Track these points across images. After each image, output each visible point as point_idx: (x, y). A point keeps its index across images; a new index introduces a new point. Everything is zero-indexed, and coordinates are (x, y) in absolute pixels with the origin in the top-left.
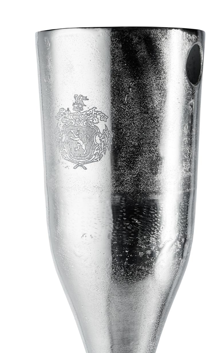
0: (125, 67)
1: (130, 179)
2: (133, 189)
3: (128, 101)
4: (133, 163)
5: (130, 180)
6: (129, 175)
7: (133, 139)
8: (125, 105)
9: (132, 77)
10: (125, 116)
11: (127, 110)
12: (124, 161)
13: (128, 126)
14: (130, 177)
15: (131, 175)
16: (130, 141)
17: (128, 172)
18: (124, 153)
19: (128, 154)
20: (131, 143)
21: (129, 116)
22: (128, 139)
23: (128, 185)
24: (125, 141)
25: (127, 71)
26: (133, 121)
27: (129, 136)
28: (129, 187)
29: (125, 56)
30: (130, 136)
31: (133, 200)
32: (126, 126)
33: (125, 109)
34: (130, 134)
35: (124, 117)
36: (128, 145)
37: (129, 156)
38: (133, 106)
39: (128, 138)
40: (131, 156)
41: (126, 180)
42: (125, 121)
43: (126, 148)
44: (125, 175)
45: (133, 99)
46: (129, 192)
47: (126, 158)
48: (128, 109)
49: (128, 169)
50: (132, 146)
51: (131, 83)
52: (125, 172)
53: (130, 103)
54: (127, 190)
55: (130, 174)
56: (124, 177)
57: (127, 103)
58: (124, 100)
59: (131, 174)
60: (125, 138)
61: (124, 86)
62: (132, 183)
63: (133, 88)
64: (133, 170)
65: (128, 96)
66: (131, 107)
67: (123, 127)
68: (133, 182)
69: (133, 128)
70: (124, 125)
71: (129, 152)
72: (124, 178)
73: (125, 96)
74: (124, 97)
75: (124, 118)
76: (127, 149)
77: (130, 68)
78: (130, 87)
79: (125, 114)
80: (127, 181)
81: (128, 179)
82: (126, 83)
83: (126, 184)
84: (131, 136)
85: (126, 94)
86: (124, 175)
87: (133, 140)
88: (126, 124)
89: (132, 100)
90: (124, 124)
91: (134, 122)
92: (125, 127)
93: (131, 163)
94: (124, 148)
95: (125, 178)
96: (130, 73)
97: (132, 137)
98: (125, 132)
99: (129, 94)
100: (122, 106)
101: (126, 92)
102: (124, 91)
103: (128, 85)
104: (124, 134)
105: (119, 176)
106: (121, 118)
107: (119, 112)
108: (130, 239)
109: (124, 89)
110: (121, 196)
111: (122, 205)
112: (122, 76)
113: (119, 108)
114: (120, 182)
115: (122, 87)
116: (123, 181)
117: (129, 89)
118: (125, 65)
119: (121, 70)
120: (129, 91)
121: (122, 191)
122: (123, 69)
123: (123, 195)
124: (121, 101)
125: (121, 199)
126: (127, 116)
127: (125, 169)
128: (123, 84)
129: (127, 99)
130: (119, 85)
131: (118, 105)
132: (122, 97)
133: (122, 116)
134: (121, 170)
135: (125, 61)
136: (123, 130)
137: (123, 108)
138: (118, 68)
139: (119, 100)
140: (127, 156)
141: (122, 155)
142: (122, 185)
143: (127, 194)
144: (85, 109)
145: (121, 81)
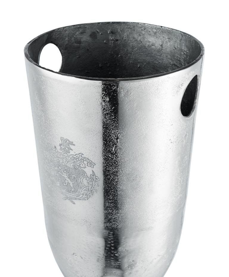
0: (113, 119)
8: (113, 154)
11: (115, 159)
20: (119, 187)
21: (117, 164)
22: (116, 184)
25: (115, 123)
28: (117, 224)
29: (113, 109)
32: (114, 173)
33: (113, 158)
34: (118, 179)
36: (116, 189)
38: (121, 155)
40: (118, 199)
42: (113, 168)
48: (116, 158)
49: (116, 209)
50: (120, 190)
51: (119, 134)
53: (118, 153)
54: (114, 226)
55: (118, 213)
56: (112, 216)
57: (114, 152)
58: (112, 150)
60: (113, 184)
61: (112, 137)
65: (116, 147)
67: (111, 174)
70: (111, 172)
73: (113, 146)
74: (112, 147)
75: (112, 166)
79: (113, 163)
80: (114, 219)
81: (116, 218)
82: (114, 134)
83: (114, 221)
86: (112, 214)
88: (113, 171)
90: (111, 171)
94: (112, 191)
95: (113, 217)
98: (113, 178)
99: (117, 144)
100: (109, 156)
101: (113, 143)
102: (112, 142)
103: (116, 136)
104: (111, 179)
105: (107, 215)
106: (108, 166)
107: (107, 160)
108: (118, 263)
109: (112, 140)
110: (109, 231)
111: (110, 238)
112: (110, 128)
113: (107, 157)
114: (108, 220)
115: (110, 138)
116: (110, 219)
117: (117, 140)
118: (112, 118)
119: (108, 122)
120: (117, 142)
121: (110, 227)
122: (111, 121)
123: (111, 230)
124: (108, 151)
125: (109, 233)
126: (115, 164)
127: (112, 210)
128: (111, 135)
129: (115, 149)
130: (106, 136)
131: (105, 154)
132: (110, 147)
133: (110, 164)
134: (108, 210)
135: (113, 113)
136: (110, 177)
137: (111, 157)
138: (106, 120)
139: (107, 149)
140: (114, 198)
141: (110, 197)
142: (110, 222)
143: (115, 229)
144: (72, 153)
145: (108, 132)
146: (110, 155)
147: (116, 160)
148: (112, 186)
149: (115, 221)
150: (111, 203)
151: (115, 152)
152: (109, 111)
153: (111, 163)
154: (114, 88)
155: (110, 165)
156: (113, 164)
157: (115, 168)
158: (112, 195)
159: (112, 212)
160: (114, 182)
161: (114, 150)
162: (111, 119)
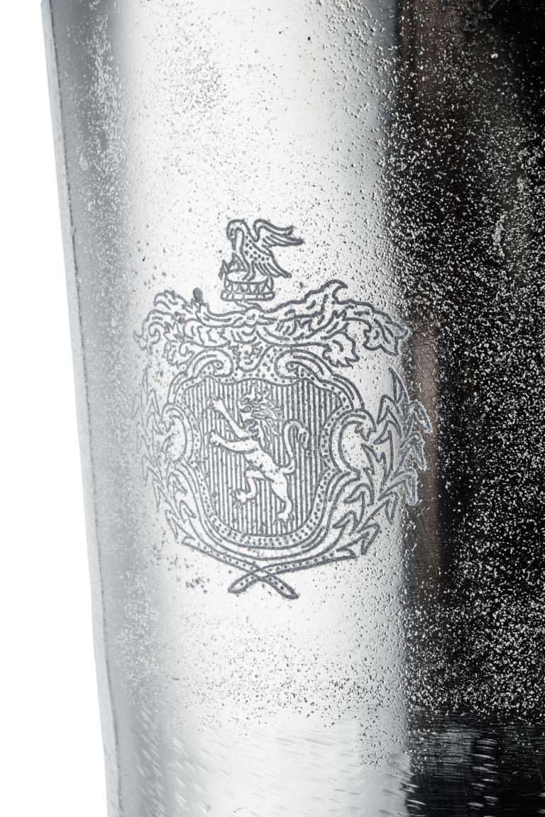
0: (491, 67)
1: (521, 646)
2: (534, 696)
3: (509, 243)
4: (535, 565)
5: (523, 652)
6: (516, 623)
7: (537, 440)
8: (496, 265)
9: (527, 119)
10: (492, 321)
11: (505, 294)
12: (490, 554)
13: (509, 377)
14: (522, 635)
15: (525, 627)
16: (522, 451)
17: (508, 613)
18: (491, 516)
19: (511, 518)
20: (527, 463)
21: (516, 323)
22: (512, 445)
23: (511, 678)
24: (495, 451)
25: (504, 88)
26: (533, 348)
27: (513, 429)
28: (516, 688)
29: (491, 12)
30: (518, 426)
31: (536, 747)
32: (501, 374)
33: (495, 288)
34: (519, 415)
35: (487, 329)
36: (511, 472)
37: (515, 529)
38: (534, 269)
39: (508, 439)
40: (523, 531)
41: (498, 650)
42: (493, 348)
43: (502, 488)
44: (498, 628)
45: (537, 234)
46: (513, 711)
47: (498, 540)
48: (508, 290)
49: (511, 593)
50: (528, 480)
51: (525, 152)
52: (493, 610)
53: (519, 257)
54: (503, 701)
55: (521, 622)
56: (489, 637)
57: (502, 254)
58: (490, 241)
59: (527, 618)
60: (496, 440)
61: (488, 166)
62: (531, 667)
63: (533, 177)
64: (537, 602)
65: (510, 220)
66: (523, 277)
67: (486, 383)
68: (538, 662)
69: (533, 386)
70: (488, 371)
71: (515, 510)
72: (491, 640)
73: (496, 219)
74: (489, 224)
75: (490, 335)
76: (508, 494)
77: (517, 74)
78: (518, 172)
79: (494, 314)
80: (503, 654)
81: (509, 648)
82: (499, 151)
83: (500, 669)
84: (526, 426)
85: (497, 209)
86: (491, 627)
87: (537, 450)
88: (496, 366)
89: (529, 239)
90: (487, 366)
91: (538, 355)
92: (492, 380)
93: (525, 565)
94: (492, 487)
95: (497, 643)
96: (520, 98)
97: (529, 432)
98: (496, 408)
100: (478, 274)
101: (495, 200)
102: (488, 194)
103: (506, 162)
104: (488, 414)
105: (464, 633)
106: (473, 337)
107: (465, 303)
110: (474, 733)
111: (479, 776)
112: (478, 116)
113: (464, 280)
114: (471, 663)
115: (480, 174)
116: (483, 658)
118: (490, 59)
119: (471, 82)
121: (480, 704)
123: (485, 725)
124: (470, 247)
125: (476, 748)
126: (503, 321)
127: (494, 597)
128: (482, 157)
129: (503, 235)
130: (463, 161)
131: (455, 266)
132: (479, 224)
133: (479, 324)
134: (472, 603)
135: (492, 33)
136: (483, 398)
137: (484, 284)
138: (458, 74)
139: (465, 239)
140: (503, 529)
141: (482, 523)
142: (482, 675)
143: (507, 721)
144: (285, 290)
145: (472, 139)
146: (478, 270)
147: (508, 299)
148: (490, 456)
149: (504, 666)
150: (486, 561)
151: (504, 249)
152: (476, 23)
155: (479, 329)
156: (494, 325)
158: (493, 509)
159: (490, 614)
160: (503, 431)
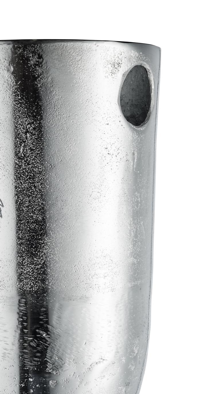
0: (19, 101)
1: (32, 271)
2: (36, 287)
3: (25, 152)
4: (35, 247)
5: (32, 273)
6: (30, 264)
7: (35, 210)
8: (21, 159)
9: (29, 116)
10: (20, 175)
11: (24, 167)
12: (22, 243)
13: (26, 191)
14: (32, 268)
15: (33, 266)
16: (30, 213)
17: (28, 261)
18: (22, 232)
19: (28, 233)
20: (32, 217)
21: (27, 176)
22: (27, 211)
23: (29, 281)
24: (22, 213)
25: (22, 107)
26: (33, 183)
27: (27, 207)
28: (31, 284)
29: (18, 85)
30: (29, 206)
31: (38, 302)
32: (23, 191)
33: (21, 165)
34: (29, 203)
35: (19, 177)
36: (27, 220)
37: (29, 236)
38: (32, 160)
39: (26, 210)
40: (31, 237)
41: (25, 272)
42: (21, 183)
43: (25, 224)
44: (25, 266)
45: (33, 150)
46: (30, 291)
47: (24, 240)
48: (25, 166)
49: (28, 255)
50: (32, 222)
51: (29, 126)
52: (23, 260)
53: (28, 156)
54: (27, 288)
55: (32, 264)
56: (22, 268)
57: (23, 155)
58: (19, 152)
59: (33, 263)
60: (22, 210)
61: (18, 130)
62: (35, 278)
63: (32, 133)
64: (36, 258)
65: (25, 146)
66: (29, 162)
67: (19, 193)
68: (37, 276)
69: (33, 194)
70: (20, 189)
71: (29, 231)
72: (23, 269)
73: (21, 145)
74: (19, 147)
75: (20, 179)
76: (26, 226)
77: (26, 103)
78: (27, 132)
79: (21, 173)
80: (27, 274)
81: (28, 272)
82: (21, 125)
83: (26, 278)
84: (31, 206)
85: (21, 142)
86: (23, 266)
87: (35, 213)
88: (22, 188)
89: (31, 151)
90: (19, 188)
91: (34, 185)
92: (21, 192)
93: (32, 247)
94: (22, 224)
95: (25, 270)
96: (27, 110)
97: (33, 208)
98: (22, 200)
99: (25, 142)
102: (18, 138)
103: (24, 128)
104: (20, 202)
108: (35, 361)
109: (19, 134)
117: (26, 134)
118: (18, 99)
120: (26, 138)
122: (16, 103)
127: (23, 257)
129: (23, 150)
135: (19, 91)
137: (18, 164)
149: (27, 277)
152: (14, 88)
153: (18, 173)
154: (19, 51)
156: (21, 176)
157: (24, 183)
158: (22, 230)
160: (24, 207)
161: (23, 152)
162: (17, 101)
